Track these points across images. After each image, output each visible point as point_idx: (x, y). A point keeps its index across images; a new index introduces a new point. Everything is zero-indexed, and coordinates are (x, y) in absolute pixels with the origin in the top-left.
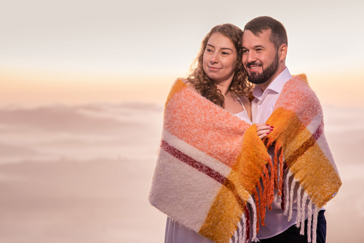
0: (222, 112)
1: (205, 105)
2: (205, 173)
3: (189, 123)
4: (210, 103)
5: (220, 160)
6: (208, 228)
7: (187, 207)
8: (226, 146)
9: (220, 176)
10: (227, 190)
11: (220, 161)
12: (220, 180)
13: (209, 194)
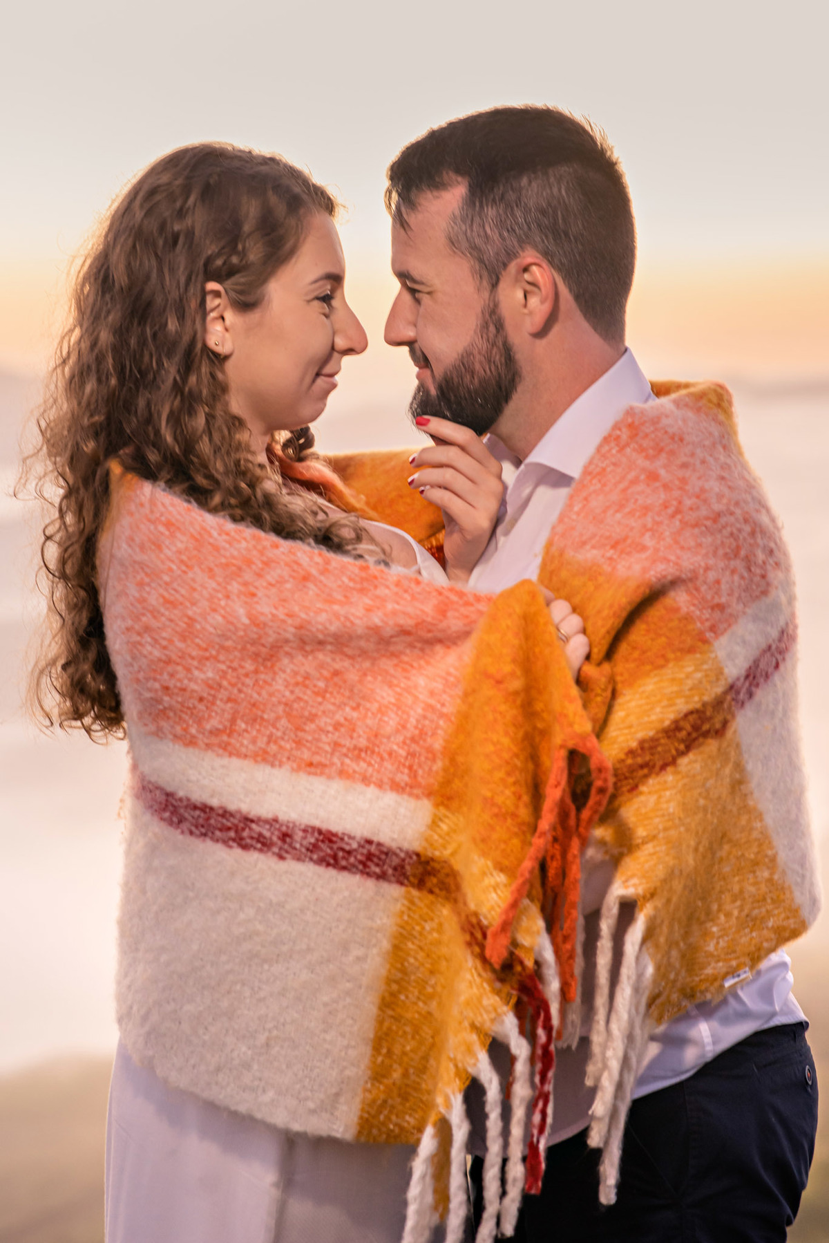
0: (330, 568)
1: (235, 553)
2: (311, 859)
3: (165, 648)
4: (259, 540)
5: (366, 780)
6: (390, 1102)
7: (268, 1039)
8: (375, 707)
9: (387, 854)
10: (432, 903)
11: (368, 785)
12: (390, 871)
13: (357, 952)
